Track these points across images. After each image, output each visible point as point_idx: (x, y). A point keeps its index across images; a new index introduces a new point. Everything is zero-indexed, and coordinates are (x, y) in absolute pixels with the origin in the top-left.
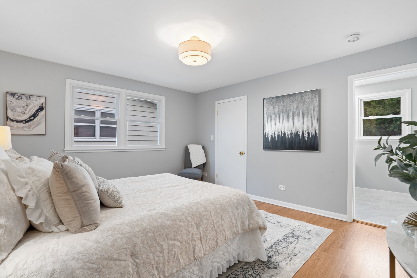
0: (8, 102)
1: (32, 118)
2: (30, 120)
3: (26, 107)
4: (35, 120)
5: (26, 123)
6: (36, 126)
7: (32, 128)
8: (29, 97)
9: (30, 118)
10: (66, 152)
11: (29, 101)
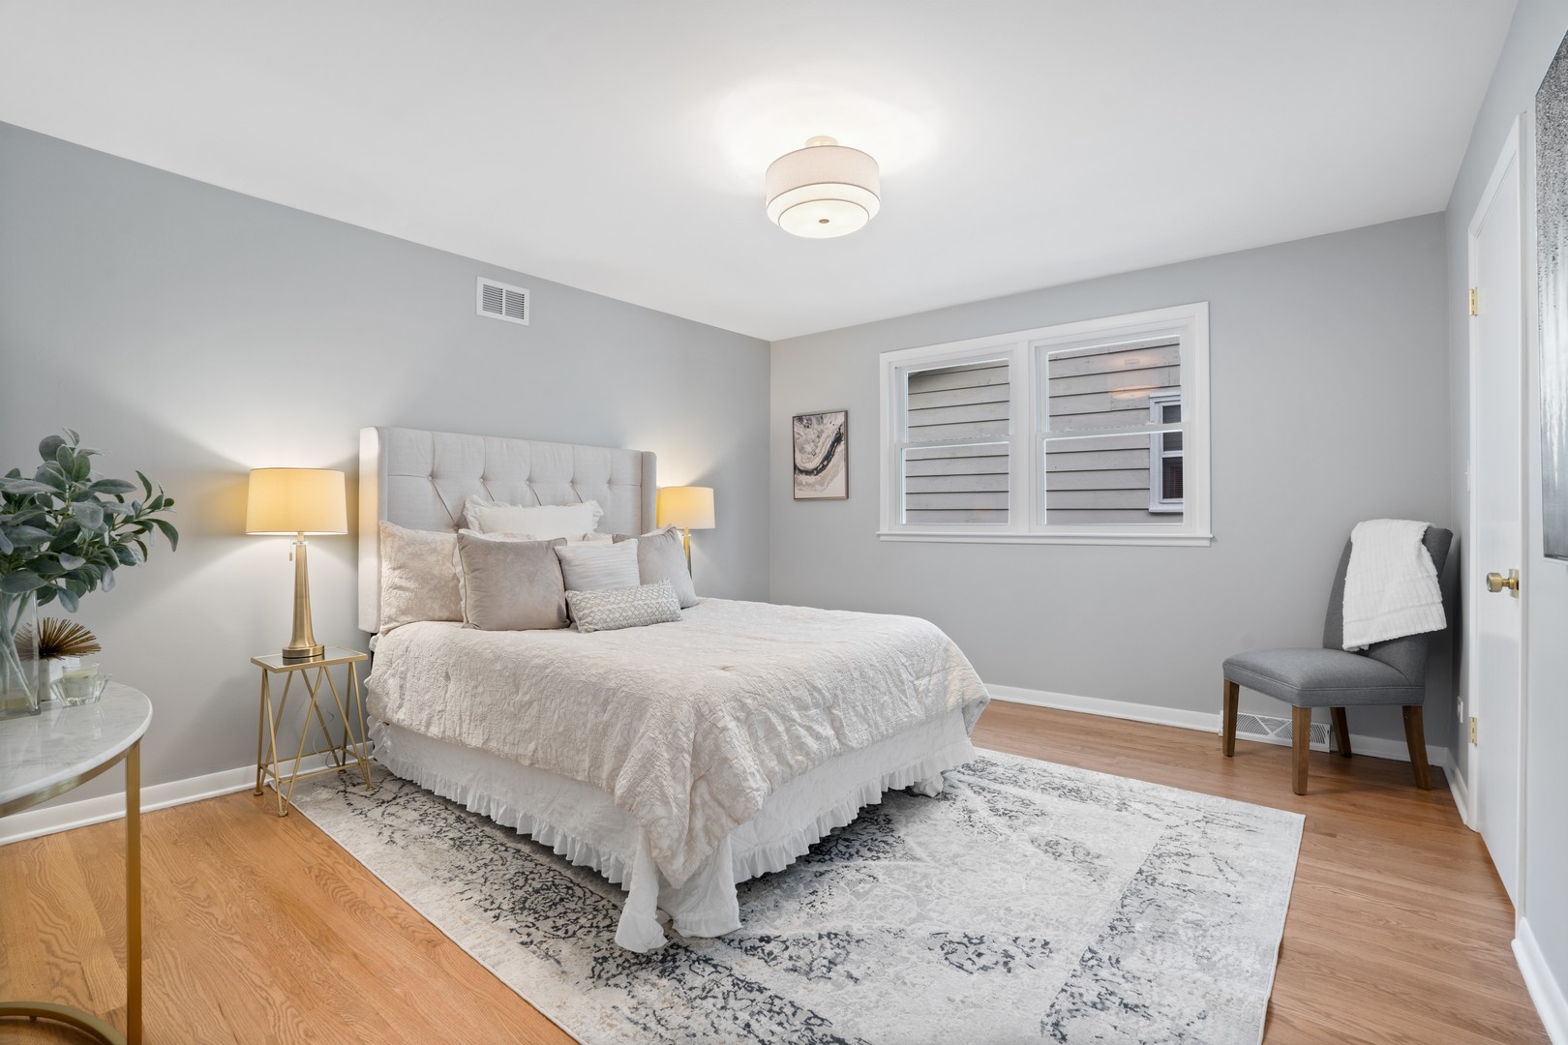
0: (796, 436)
1: (825, 463)
2: (824, 467)
3: (817, 440)
4: (830, 465)
5: (818, 473)
6: (831, 480)
7: (826, 484)
8: (820, 417)
9: (822, 462)
10: (882, 538)
11: (822, 427)
